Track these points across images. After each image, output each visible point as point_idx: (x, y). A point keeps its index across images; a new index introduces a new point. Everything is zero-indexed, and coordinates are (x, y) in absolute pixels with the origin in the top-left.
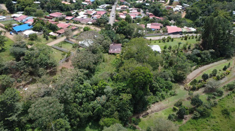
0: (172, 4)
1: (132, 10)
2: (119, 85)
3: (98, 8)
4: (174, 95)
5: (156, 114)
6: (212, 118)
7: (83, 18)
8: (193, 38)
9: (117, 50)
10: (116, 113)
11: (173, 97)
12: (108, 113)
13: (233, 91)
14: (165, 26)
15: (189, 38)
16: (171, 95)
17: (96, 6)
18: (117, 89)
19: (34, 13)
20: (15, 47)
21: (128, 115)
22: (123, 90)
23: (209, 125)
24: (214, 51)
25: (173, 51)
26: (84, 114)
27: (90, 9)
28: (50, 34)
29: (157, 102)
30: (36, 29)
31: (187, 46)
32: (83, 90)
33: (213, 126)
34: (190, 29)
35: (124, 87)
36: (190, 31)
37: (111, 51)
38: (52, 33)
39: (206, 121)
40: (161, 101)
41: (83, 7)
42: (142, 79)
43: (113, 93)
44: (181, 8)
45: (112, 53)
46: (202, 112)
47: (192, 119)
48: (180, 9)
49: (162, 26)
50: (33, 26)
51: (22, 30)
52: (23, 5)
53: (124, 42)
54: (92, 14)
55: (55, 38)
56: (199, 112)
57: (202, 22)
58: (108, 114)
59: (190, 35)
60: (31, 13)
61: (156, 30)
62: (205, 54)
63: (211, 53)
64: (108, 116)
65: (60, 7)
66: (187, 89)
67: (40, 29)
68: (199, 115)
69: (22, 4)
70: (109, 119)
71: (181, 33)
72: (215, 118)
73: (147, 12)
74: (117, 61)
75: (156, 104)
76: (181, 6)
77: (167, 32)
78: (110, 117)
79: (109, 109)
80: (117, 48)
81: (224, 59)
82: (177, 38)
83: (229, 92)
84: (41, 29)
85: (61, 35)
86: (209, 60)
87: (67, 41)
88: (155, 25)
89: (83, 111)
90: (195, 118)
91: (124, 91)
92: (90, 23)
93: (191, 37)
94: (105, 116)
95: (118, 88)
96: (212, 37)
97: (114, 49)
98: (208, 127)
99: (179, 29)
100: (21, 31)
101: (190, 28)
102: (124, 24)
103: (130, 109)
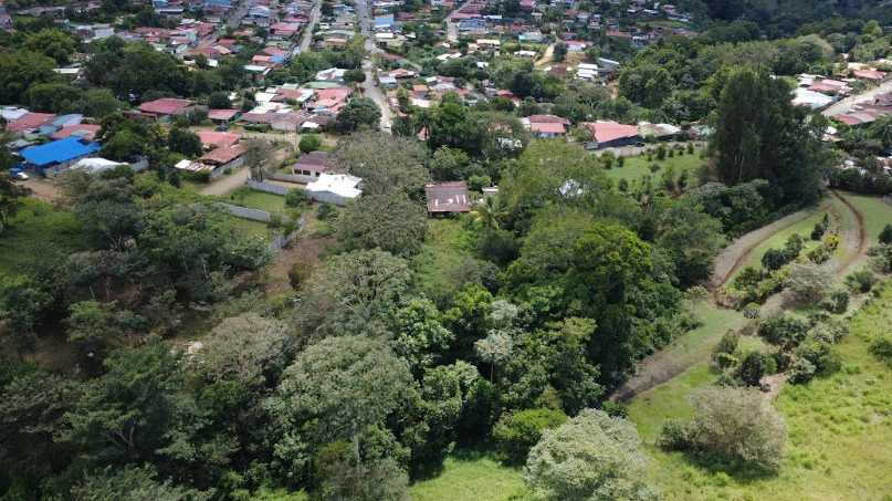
0: (563, 58)
1: (435, 83)
2: (538, 295)
3: (314, 80)
4: (694, 327)
5: (663, 389)
6: (849, 372)
7: (274, 111)
8: (681, 154)
9: (455, 202)
10: (548, 390)
11: (691, 333)
12: (520, 393)
13: (875, 292)
14: (574, 123)
15: (671, 155)
16: (684, 329)
17: (306, 75)
18: (531, 308)
19: (75, 105)
20: (98, 201)
21: (591, 394)
22: (554, 310)
23: (851, 395)
24: (766, 182)
25: (633, 195)
26: (443, 405)
27: (286, 85)
28: (177, 166)
29: (650, 353)
30: (119, 154)
31: (676, 180)
32: (416, 325)
33: (865, 394)
34: (662, 128)
35: (554, 298)
36: (662, 134)
37: (435, 206)
38: (184, 164)
39: (837, 385)
40: (660, 349)
41: (254, 80)
42: (619, 263)
43: (521, 326)
44: (596, 73)
45: (441, 213)
46: (818, 356)
47: (791, 383)
48: (595, 76)
49: (568, 123)
50: (101, 143)
51: (59, 160)
52: (14, 80)
53: (470, 174)
54: (300, 99)
55: (203, 179)
56: (807, 358)
57: (682, 109)
58: (525, 395)
59: (671, 144)
60: (62, 104)
61: (553, 136)
62: (741, 194)
63: (761, 190)
64: (524, 405)
65: (170, 79)
66: (725, 303)
67: (133, 153)
68: (811, 369)
69: (10, 76)
70: (529, 413)
71: (637, 141)
72: (858, 373)
73: (488, 89)
74: (471, 236)
75: (648, 359)
76: (595, 67)
77: (592, 138)
78: (533, 407)
79: (523, 379)
80: (452, 196)
81: (800, 209)
82: (631, 156)
83: (865, 297)
84: (139, 153)
85: (222, 170)
86: (760, 214)
87: (255, 185)
88: (545, 121)
89: (437, 396)
90: (801, 379)
91: (559, 315)
92: (314, 125)
93: (676, 152)
94: (510, 406)
95: (534, 306)
96: (757, 138)
97: (443, 201)
98: (850, 400)
99: (629, 131)
100: (55, 163)
101: (659, 125)
102: (455, 115)
103: (591, 374)
